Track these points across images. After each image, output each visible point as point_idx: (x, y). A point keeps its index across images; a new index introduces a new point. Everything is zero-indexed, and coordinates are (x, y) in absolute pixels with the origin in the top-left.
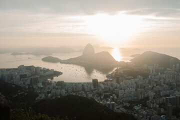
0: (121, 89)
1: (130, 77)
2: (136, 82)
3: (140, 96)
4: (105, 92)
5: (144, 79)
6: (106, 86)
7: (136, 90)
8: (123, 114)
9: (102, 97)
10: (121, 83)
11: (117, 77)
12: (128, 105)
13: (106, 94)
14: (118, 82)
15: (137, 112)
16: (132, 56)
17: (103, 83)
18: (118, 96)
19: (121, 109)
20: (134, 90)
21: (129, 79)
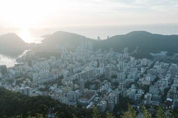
0: (35, 72)
1: (42, 59)
2: (49, 63)
3: (55, 75)
4: (16, 78)
5: (57, 59)
6: (17, 71)
7: (50, 71)
8: (40, 97)
9: (14, 84)
10: (34, 66)
11: (29, 60)
12: (43, 87)
13: (18, 79)
14: (30, 65)
15: (53, 92)
16: (42, 37)
17: (13, 68)
18: (32, 80)
19: (37, 92)
20: (49, 71)
21: (42, 61)
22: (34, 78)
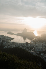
3: (44, 50)
5: (45, 43)
6: (31, 45)
8: (36, 56)
10: (37, 44)
12: (39, 53)
13: (31, 48)
14: (35, 44)
16: (42, 34)
20: (42, 47)
21: (40, 43)
22: (36, 49)
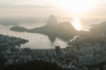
0: (81, 55)
1: (88, 44)
2: (94, 49)
3: (98, 60)
4: (66, 57)
5: (101, 46)
6: (67, 52)
7: (94, 56)
9: (64, 62)
10: (81, 50)
11: (77, 44)
12: (87, 69)
13: (67, 59)
14: (78, 49)
16: (90, 26)
17: (65, 49)
18: (78, 61)
20: (93, 56)
21: (88, 46)
22: (80, 60)
